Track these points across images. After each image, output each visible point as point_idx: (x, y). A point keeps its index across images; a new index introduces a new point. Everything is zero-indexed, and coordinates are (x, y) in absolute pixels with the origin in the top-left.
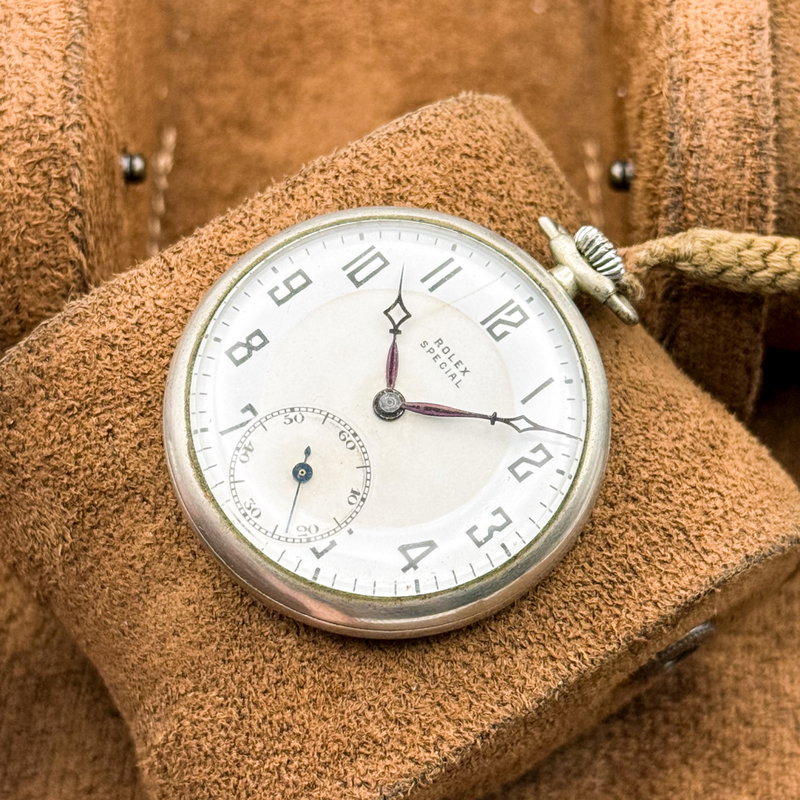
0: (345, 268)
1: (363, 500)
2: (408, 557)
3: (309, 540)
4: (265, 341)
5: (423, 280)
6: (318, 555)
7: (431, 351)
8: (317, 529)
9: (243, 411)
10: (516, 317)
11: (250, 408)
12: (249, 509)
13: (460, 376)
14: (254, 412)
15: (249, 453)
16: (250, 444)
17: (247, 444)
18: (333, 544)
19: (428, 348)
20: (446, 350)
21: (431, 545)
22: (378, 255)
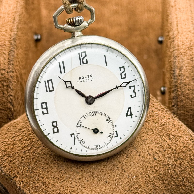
0: (47, 91)
1: (110, 119)
2: (129, 115)
3: (112, 137)
4: (56, 122)
5: (61, 73)
6: (117, 136)
7: (81, 81)
8: (111, 133)
9: (71, 136)
10: (84, 55)
11: (71, 135)
12: (97, 147)
13: (91, 78)
14: (74, 134)
15: (83, 141)
16: (81, 139)
17: (80, 140)
18: (116, 132)
20: (83, 78)
21: (130, 108)
22: (48, 81)
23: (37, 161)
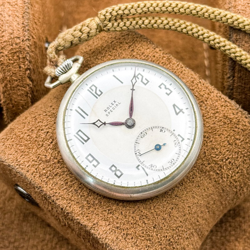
0: (83, 144)
1: (163, 128)
3: (179, 143)
4: (113, 166)
5: (84, 118)
6: (183, 139)
7: (109, 113)
10: (94, 88)
11: (137, 167)
12: (172, 163)
13: (116, 103)
14: (139, 166)
15: (153, 166)
16: (150, 166)
17: (150, 167)
18: (179, 135)
19: (108, 114)
20: (108, 108)
21: (174, 106)
22: (77, 133)
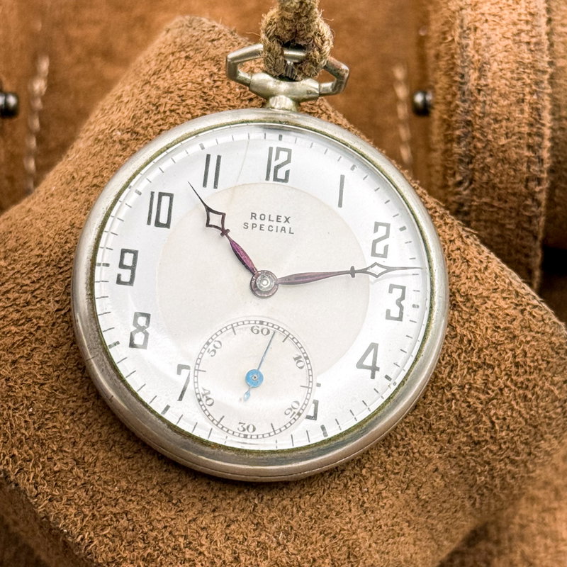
0: (149, 223)
1: (306, 358)
2: (367, 367)
5: (205, 185)
7: (254, 226)
8: (297, 402)
10: (283, 156)
13: (287, 226)
15: (209, 396)
16: (204, 390)
18: (316, 402)
19: (250, 226)
20: (263, 217)
21: (374, 346)
23: (56, 391)
